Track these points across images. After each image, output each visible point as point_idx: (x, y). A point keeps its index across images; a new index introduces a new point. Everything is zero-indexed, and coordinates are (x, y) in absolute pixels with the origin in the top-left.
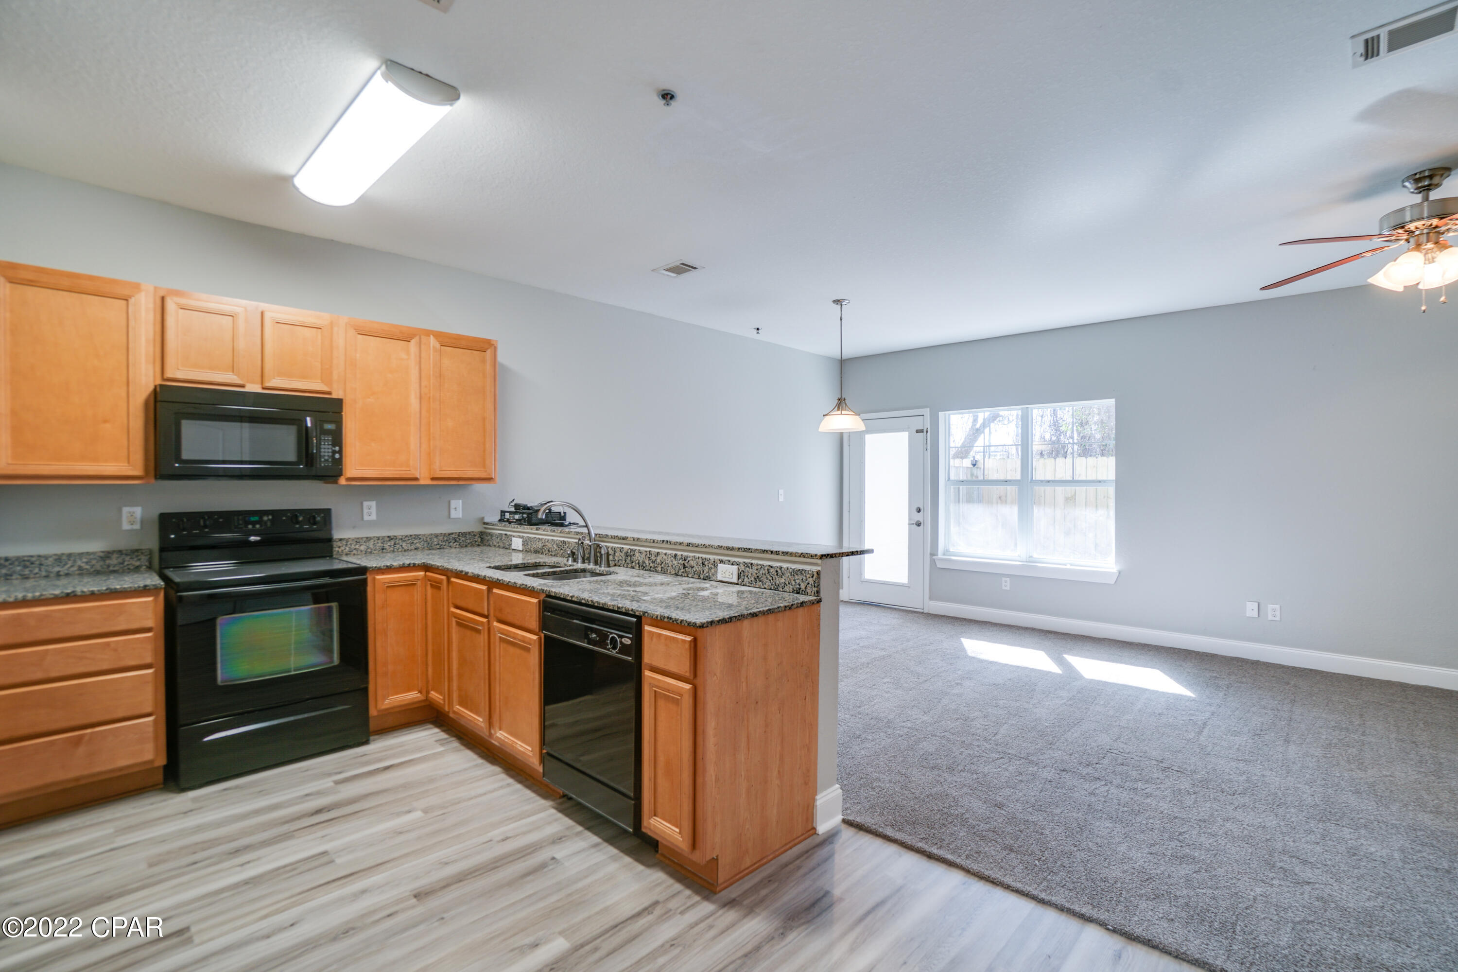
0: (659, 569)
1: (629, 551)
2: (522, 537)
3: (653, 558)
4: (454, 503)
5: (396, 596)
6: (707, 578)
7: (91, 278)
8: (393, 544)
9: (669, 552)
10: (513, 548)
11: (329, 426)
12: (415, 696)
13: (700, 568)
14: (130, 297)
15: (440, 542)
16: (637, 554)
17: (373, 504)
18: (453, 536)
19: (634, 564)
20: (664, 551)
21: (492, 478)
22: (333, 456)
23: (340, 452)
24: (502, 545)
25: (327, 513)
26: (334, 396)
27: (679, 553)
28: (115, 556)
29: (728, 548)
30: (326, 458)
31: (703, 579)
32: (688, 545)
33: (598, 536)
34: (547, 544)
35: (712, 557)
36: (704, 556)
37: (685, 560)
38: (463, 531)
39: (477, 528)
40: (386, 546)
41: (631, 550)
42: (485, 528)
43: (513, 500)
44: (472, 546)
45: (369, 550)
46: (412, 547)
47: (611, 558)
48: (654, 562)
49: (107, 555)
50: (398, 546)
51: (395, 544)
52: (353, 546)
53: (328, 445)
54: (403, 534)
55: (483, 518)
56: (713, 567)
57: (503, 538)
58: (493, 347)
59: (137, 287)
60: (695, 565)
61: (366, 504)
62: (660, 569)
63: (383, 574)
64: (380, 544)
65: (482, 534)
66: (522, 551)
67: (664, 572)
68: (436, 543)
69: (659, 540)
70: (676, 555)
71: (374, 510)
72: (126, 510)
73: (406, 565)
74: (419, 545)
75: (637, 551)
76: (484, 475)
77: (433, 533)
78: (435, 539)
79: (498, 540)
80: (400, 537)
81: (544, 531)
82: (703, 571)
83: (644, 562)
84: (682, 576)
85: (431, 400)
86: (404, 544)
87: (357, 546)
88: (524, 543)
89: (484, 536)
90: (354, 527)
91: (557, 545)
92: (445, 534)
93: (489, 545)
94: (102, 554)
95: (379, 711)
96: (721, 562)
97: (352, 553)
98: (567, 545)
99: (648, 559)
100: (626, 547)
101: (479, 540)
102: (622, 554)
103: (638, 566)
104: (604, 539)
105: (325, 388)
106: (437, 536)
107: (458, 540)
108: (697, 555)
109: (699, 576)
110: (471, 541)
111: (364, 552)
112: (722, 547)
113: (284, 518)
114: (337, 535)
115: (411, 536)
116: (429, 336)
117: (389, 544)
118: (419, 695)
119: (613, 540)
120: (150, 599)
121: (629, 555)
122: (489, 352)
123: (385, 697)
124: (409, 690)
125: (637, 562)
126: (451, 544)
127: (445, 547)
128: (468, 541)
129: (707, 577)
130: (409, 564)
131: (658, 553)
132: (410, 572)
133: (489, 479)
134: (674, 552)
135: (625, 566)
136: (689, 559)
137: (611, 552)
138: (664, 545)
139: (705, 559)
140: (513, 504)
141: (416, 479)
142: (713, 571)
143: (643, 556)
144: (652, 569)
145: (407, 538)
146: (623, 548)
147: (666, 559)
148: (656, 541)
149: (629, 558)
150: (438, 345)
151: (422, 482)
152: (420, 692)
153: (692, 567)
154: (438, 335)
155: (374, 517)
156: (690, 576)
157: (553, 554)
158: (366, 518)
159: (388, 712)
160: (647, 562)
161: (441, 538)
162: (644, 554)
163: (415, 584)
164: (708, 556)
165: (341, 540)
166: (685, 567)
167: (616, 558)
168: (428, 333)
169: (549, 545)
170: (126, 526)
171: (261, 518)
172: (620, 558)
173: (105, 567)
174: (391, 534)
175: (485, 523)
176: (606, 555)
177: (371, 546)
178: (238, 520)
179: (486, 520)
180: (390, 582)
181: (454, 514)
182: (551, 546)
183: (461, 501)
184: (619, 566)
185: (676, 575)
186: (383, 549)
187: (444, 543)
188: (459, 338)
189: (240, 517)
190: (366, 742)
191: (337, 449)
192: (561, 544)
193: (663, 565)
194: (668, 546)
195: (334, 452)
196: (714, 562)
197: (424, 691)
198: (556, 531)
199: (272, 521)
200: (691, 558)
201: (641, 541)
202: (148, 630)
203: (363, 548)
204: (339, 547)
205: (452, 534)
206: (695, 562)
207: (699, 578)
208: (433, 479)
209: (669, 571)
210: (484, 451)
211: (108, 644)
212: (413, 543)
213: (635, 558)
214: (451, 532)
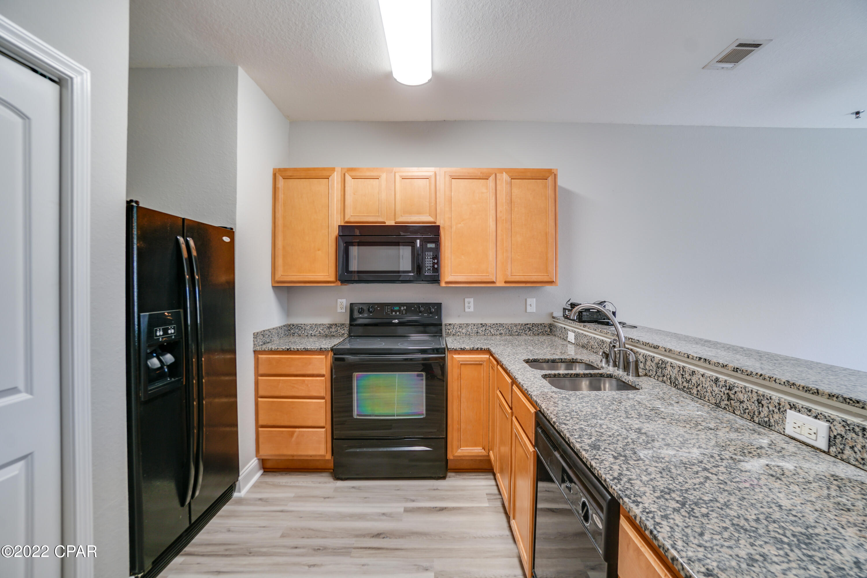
0: (695, 391)
1: (660, 362)
2: (574, 332)
3: (687, 376)
4: (529, 301)
5: (466, 372)
6: (767, 425)
7: (314, 169)
8: (484, 330)
9: (709, 373)
10: (569, 340)
11: (430, 245)
12: (480, 451)
13: (754, 407)
14: (330, 176)
15: (518, 330)
16: (669, 368)
17: (472, 300)
18: (528, 326)
19: (665, 378)
20: (702, 371)
21: (554, 282)
22: (433, 266)
23: (438, 263)
24: (562, 337)
25: (438, 306)
26: (437, 224)
27: (722, 378)
28: (334, 327)
29: (807, 390)
30: (429, 268)
31: (759, 424)
32: (736, 370)
33: (630, 340)
34: (590, 341)
35: (775, 396)
36: (762, 390)
37: (730, 389)
38: (536, 323)
39: (547, 321)
40: (480, 331)
41: (663, 362)
42: (554, 321)
43: (569, 301)
44: (543, 334)
45: (468, 333)
46: (498, 333)
47: (641, 365)
48: (688, 382)
49: (330, 326)
50: (488, 331)
51: (486, 330)
52: (457, 329)
53: (430, 258)
54: (491, 323)
55: (552, 313)
56: (776, 410)
57: (563, 331)
58: (553, 175)
59: (333, 170)
60: (745, 400)
61: (467, 300)
62: (696, 393)
63: (459, 354)
64: (475, 329)
65: (551, 326)
66: (574, 344)
67: (700, 397)
68: (515, 331)
69: (695, 355)
70: (717, 380)
71: (472, 304)
72: (339, 301)
73: (475, 349)
74: (503, 332)
75: (669, 364)
76: (546, 279)
77: (513, 323)
78: (515, 328)
79: (560, 332)
80: (489, 325)
81: (588, 328)
82: (759, 413)
83: (676, 379)
84: (725, 409)
85: (504, 221)
86: (492, 330)
87: (460, 330)
88: (576, 338)
89: (552, 328)
90: (459, 316)
91: (597, 343)
92: (522, 324)
93: (555, 335)
94: (328, 326)
95: (454, 456)
96: (793, 407)
97: (457, 334)
98: (605, 345)
99: (681, 376)
100: (658, 357)
101: (549, 330)
102: (653, 364)
103: (669, 381)
104: (637, 345)
105: (431, 219)
106: (516, 325)
107: (532, 329)
108: (750, 386)
109: (753, 418)
110: (542, 330)
111: (465, 334)
112: (794, 384)
113: (413, 309)
114: (446, 320)
115: (497, 324)
116: (503, 173)
117: (481, 329)
118: (483, 451)
119: (644, 347)
120: (324, 357)
121: (661, 366)
122: (550, 179)
123: (459, 447)
124: (476, 446)
125: (669, 376)
126: (527, 332)
127: (522, 334)
128: (540, 331)
129: (766, 422)
130: (478, 348)
131: (693, 373)
132: (479, 354)
133: (551, 282)
134: (715, 375)
135: (656, 378)
136: (736, 389)
137: (641, 358)
138: (701, 363)
139: (763, 396)
140: (569, 303)
141: (493, 282)
142: (776, 416)
143: (676, 371)
144: (685, 389)
145: (494, 326)
146: (654, 357)
147: (704, 382)
148: (690, 357)
149: (660, 371)
150: (509, 179)
151: (498, 285)
152: (484, 449)
153: (741, 402)
154: (508, 171)
155: (472, 309)
156: (738, 413)
157: (595, 351)
158: (467, 310)
159: (461, 459)
160: (680, 379)
161: (519, 327)
162: (677, 369)
163: (481, 364)
164: (768, 392)
165: (450, 324)
166: (729, 399)
167: (647, 367)
168: (501, 171)
169: (592, 343)
170: (339, 310)
171: (400, 308)
172: (651, 368)
173: (330, 333)
174: (483, 322)
175: (553, 318)
176: (634, 363)
177: (470, 330)
178: (388, 309)
179: (554, 315)
180: (463, 361)
181: (529, 309)
182: (593, 344)
183: (535, 299)
184: (650, 376)
185: (718, 405)
186: (477, 333)
187: (521, 331)
188: (526, 170)
189: (389, 307)
190: (444, 478)
191: (436, 261)
192: (600, 343)
193: (699, 388)
194: (707, 365)
195: (434, 264)
196: (779, 404)
197: (487, 449)
198: (597, 330)
199: (406, 310)
200: (740, 389)
201: (674, 354)
202: (323, 376)
203: (464, 331)
204: (449, 330)
205: (528, 324)
206: (746, 396)
207: (752, 420)
208: (506, 282)
209: (707, 398)
210: (547, 259)
211: (304, 381)
212: (498, 330)
213: (666, 372)
214: (527, 323)
